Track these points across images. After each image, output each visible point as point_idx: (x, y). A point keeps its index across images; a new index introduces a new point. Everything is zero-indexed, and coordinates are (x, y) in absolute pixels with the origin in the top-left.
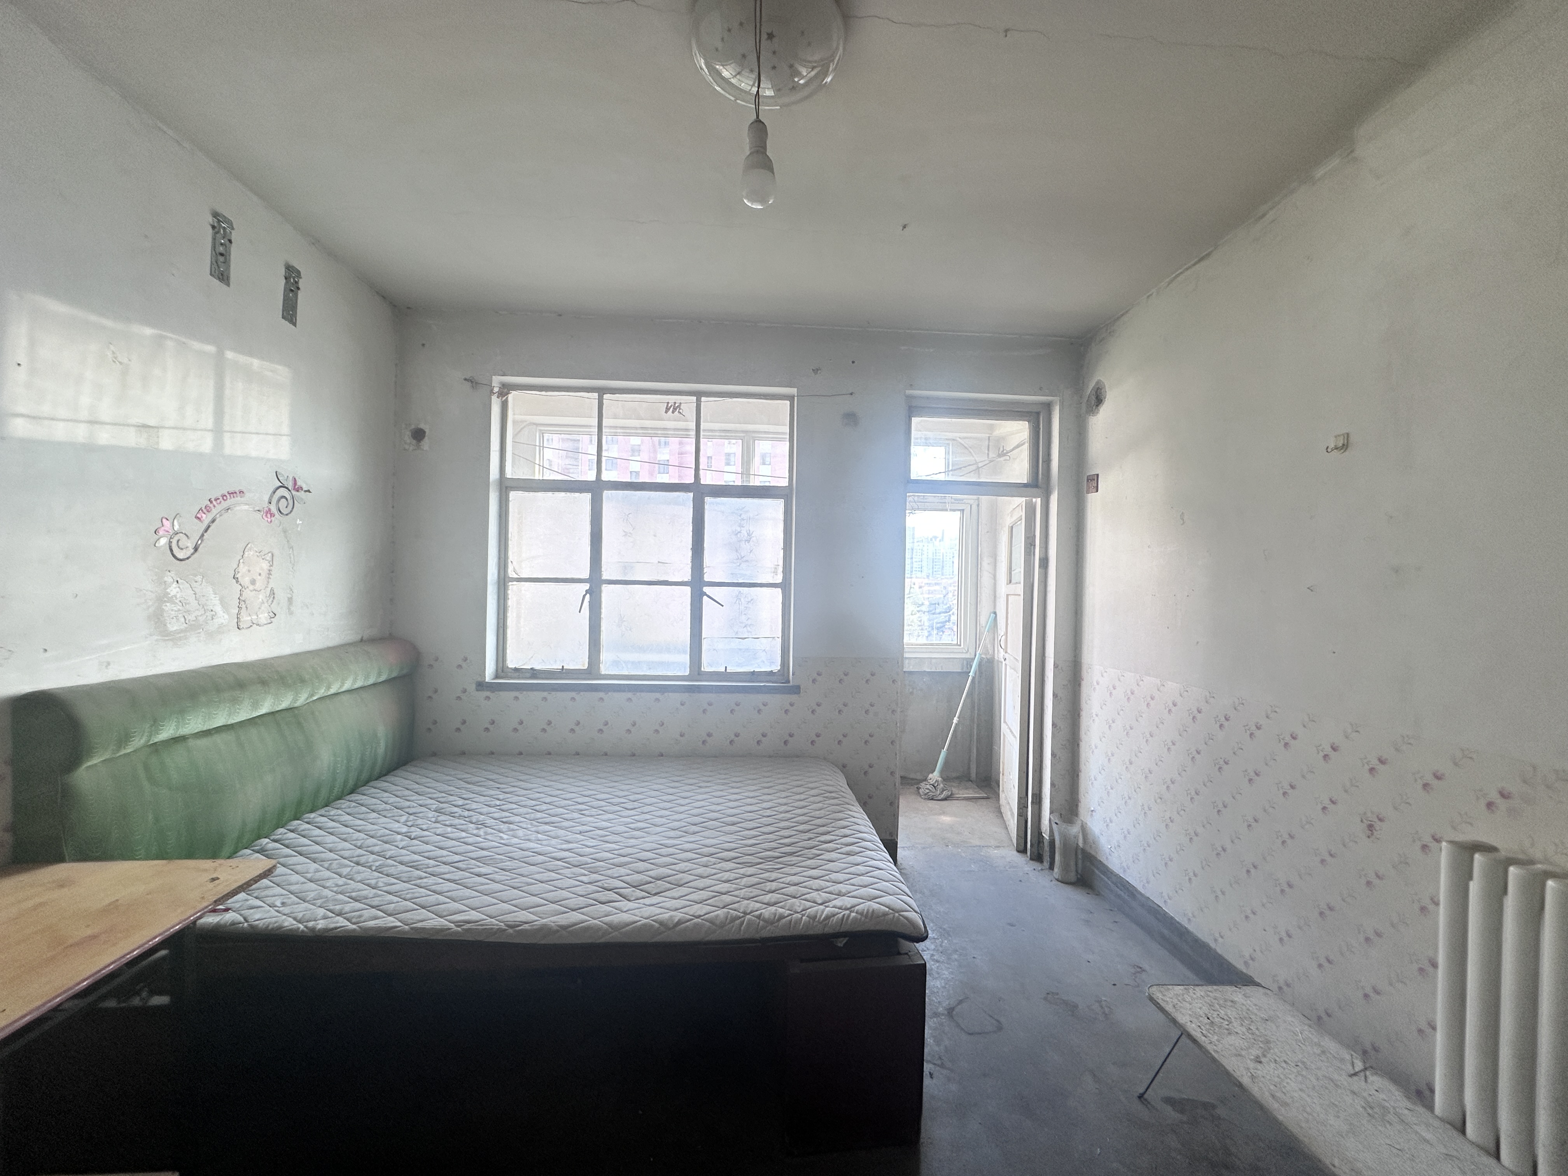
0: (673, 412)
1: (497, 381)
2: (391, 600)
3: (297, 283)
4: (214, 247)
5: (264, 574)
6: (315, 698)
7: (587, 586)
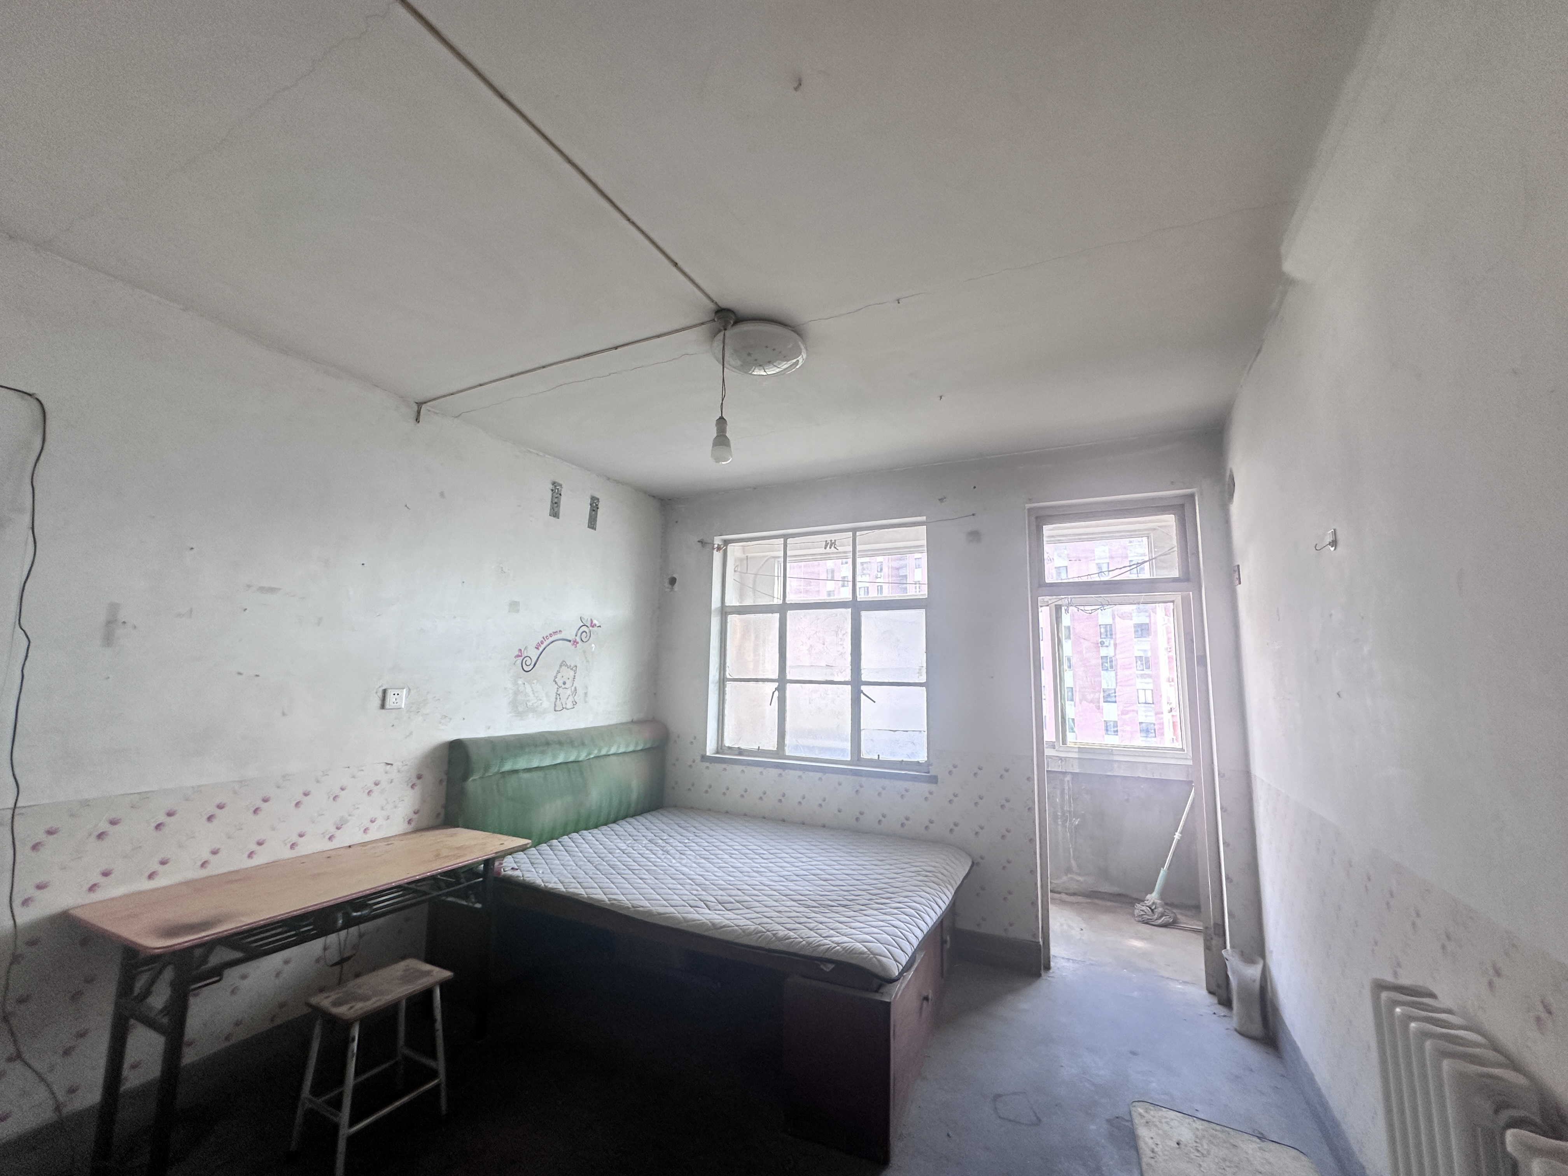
0: (830, 548)
1: (718, 541)
2: (655, 694)
3: (597, 505)
4: (552, 502)
5: (571, 679)
6: (592, 756)
7: (776, 685)
